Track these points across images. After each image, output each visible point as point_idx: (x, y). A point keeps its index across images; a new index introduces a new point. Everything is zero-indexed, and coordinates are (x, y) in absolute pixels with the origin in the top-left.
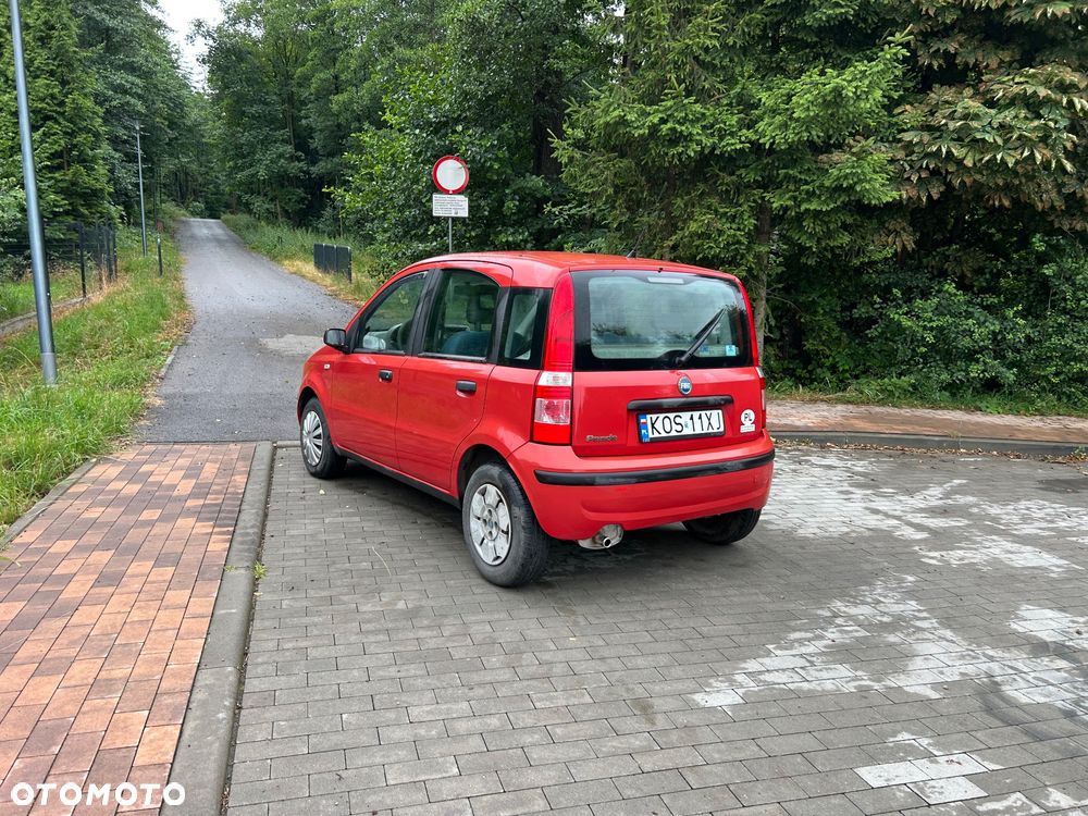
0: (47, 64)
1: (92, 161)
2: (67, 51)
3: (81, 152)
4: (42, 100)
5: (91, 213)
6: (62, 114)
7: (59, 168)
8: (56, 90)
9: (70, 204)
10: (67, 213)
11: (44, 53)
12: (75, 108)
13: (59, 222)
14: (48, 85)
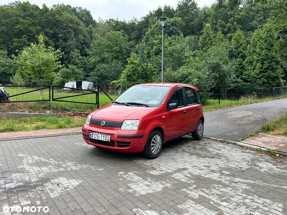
0: (266, 47)
1: (276, 69)
2: (271, 42)
3: (272, 68)
4: (264, 56)
5: (274, 83)
6: (268, 58)
7: (266, 72)
8: (267, 53)
9: (267, 81)
10: (267, 83)
11: (265, 44)
12: (271, 56)
13: (264, 86)
14: (265, 52)
